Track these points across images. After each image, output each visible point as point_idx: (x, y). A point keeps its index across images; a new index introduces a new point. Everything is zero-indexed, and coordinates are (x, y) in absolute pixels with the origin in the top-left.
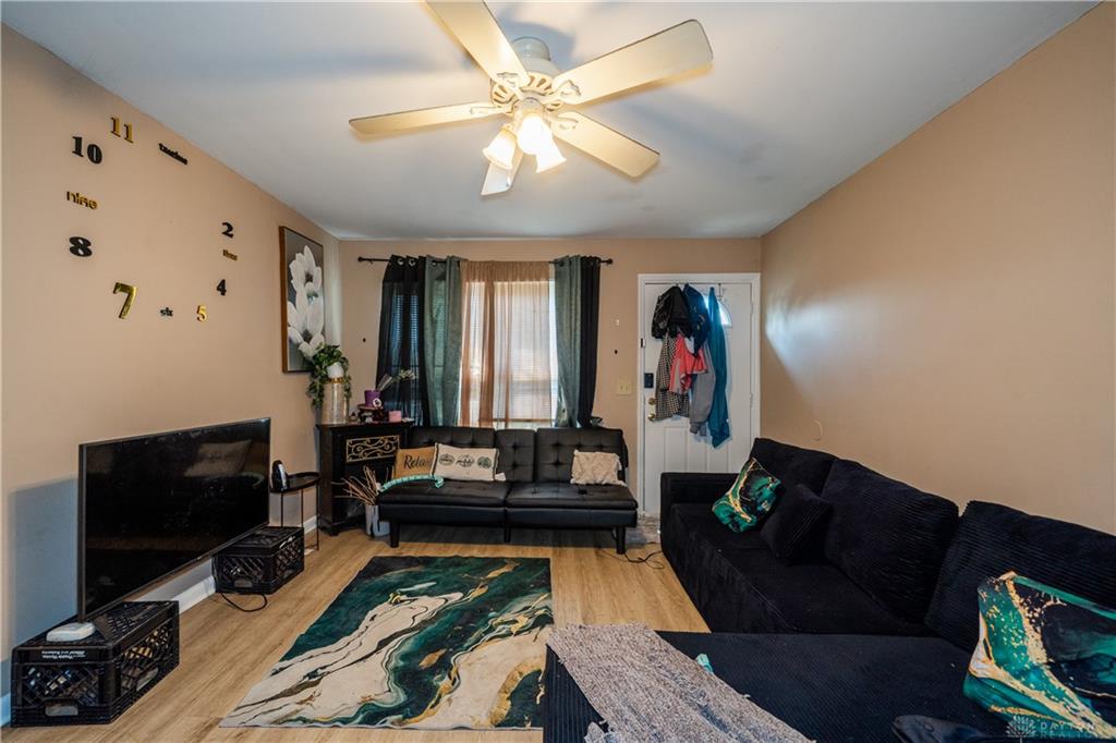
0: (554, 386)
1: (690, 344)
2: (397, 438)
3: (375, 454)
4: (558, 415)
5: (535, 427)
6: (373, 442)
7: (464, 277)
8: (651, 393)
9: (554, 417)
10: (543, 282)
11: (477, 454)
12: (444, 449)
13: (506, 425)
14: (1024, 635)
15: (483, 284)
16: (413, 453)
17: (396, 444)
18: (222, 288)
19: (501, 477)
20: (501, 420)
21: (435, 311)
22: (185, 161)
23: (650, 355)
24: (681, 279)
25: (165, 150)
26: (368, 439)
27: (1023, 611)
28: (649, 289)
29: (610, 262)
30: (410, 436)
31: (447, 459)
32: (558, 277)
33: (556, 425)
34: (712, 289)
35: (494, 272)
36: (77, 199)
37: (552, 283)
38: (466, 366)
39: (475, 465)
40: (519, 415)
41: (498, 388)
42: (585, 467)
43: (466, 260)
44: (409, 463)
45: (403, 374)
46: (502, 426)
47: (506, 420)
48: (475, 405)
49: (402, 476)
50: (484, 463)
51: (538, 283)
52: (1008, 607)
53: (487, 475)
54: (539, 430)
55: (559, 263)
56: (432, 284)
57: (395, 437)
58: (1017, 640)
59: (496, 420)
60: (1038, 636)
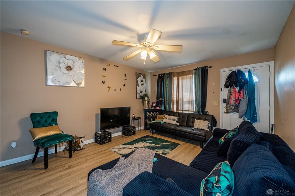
0: (194, 102)
1: (237, 89)
2: (158, 113)
3: (153, 115)
4: (195, 110)
5: (188, 112)
6: (152, 113)
7: (173, 77)
8: (225, 105)
9: (194, 110)
11: (172, 117)
12: (166, 116)
13: (182, 112)
15: (177, 77)
16: (160, 116)
17: (158, 114)
18: (124, 85)
19: (178, 124)
20: (181, 110)
21: (167, 86)
22: (118, 67)
24: (235, 68)
25: (115, 66)
26: (152, 112)
28: (225, 73)
29: (211, 67)
30: (161, 113)
31: (166, 118)
32: (195, 74)
33: (195, 112)
34: (249, 70)
35: (180, 74)
36: (103, 76)
37: (194, 75)
38: (173, 97)
39: (172, 120)
40: (185, 109)
41: (180, 102)
43: (173, 73)
44: (159, 118)
45: (161, 99)
47: (182, 110)
48: (175, 106)
49: (157, 120)
50: (174, 120)
51: (190, 76)
53: (174, 123)
55: (195, 70)
56: (166, 79)
59: (180, 110)
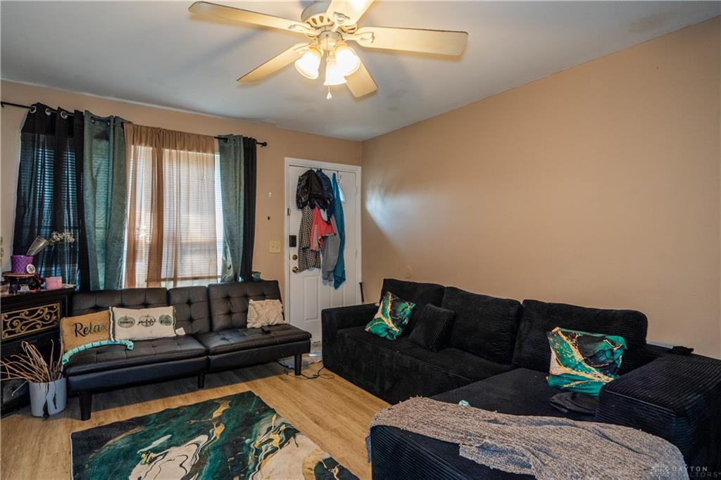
0: (220, 247)
1: (324, 215)
2: (57, 306)
3: (34, 327)
4: (225, 268)
5: (205, 283)
6: (31, 313)
7: (129, 138)
8: (295, 251)
9: (219, 273)
10: (210, 155)
11: (157, 312)
13: (175, 284)
14: (571, 351)
15: (151, 148)
16: (84, 320)
17: (56, 314)
19: (181, 331)
20: (170, 279)
21: (95, 170)
23: (293, 222)
24: (315, 165)
26: (26, 311)
27: (569, 342)
28: (293, 170)
29: (264, 144)
30: (67, 303)
31: (127, 322)
32: (222, 151)
33: (222, 281)
34: (334, 174)
35: (161, 139)
37: (217, 156)
38: (132, 229)
39: (157, 324)
40: (188, 274)
41: (167, 250)
42: (261, 312)
43: (130, 123)
44: (80, 331)
45: (56, 237)
46: (170, 285)
47: (175, 279)
50: (164, 321)
51: (205, 154)
52: (562, 342)
53: (168, 331)
54: (210, 285)
55: (223, 139)
56: (91, 141)
57: (54, 305)
58: (570, 354)
59: (165, 280)
60: (577, 350)
